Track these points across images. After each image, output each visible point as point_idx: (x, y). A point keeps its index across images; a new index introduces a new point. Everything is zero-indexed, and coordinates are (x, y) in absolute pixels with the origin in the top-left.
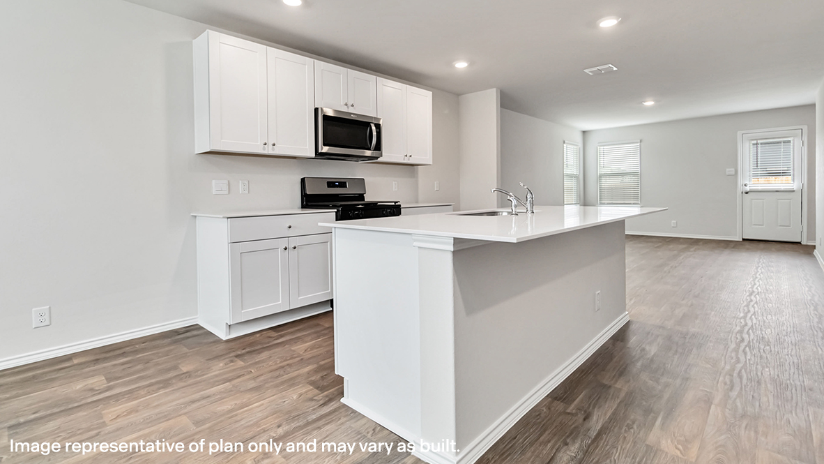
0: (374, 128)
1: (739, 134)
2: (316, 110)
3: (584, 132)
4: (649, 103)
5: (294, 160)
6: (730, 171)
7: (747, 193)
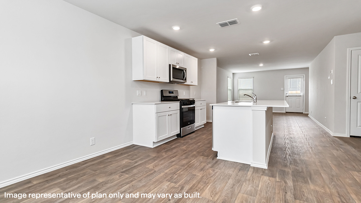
0: (185, 71)
1: (285, 76)
2: (170, 65)
3: (233, 74)
4: (261, 65)
5: (158, 83)
6: (282, 89)
7: (287, 96)
